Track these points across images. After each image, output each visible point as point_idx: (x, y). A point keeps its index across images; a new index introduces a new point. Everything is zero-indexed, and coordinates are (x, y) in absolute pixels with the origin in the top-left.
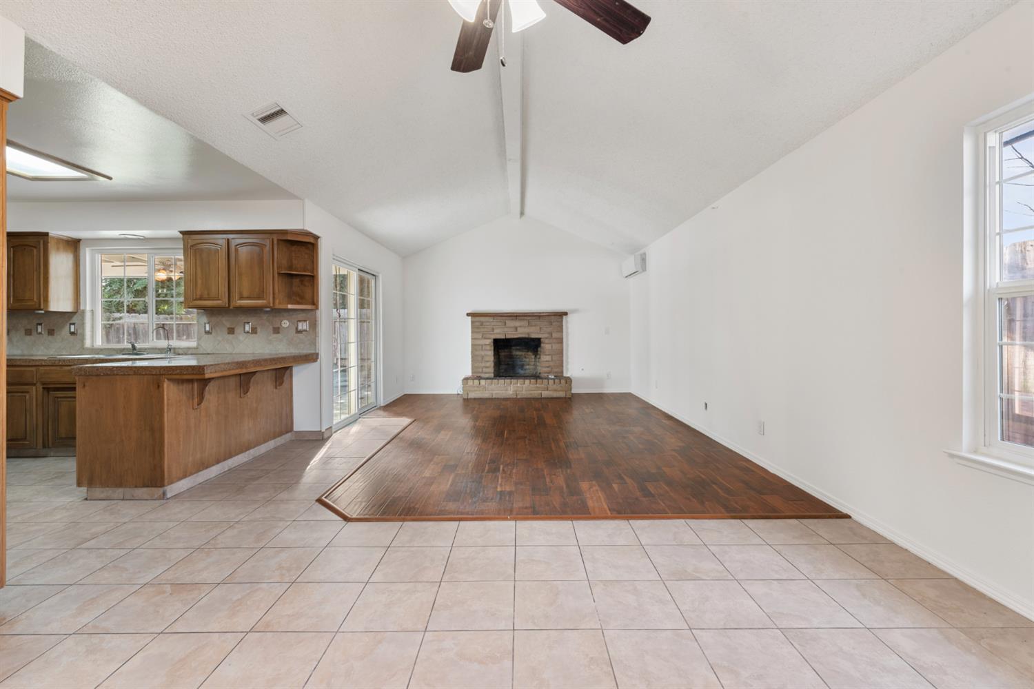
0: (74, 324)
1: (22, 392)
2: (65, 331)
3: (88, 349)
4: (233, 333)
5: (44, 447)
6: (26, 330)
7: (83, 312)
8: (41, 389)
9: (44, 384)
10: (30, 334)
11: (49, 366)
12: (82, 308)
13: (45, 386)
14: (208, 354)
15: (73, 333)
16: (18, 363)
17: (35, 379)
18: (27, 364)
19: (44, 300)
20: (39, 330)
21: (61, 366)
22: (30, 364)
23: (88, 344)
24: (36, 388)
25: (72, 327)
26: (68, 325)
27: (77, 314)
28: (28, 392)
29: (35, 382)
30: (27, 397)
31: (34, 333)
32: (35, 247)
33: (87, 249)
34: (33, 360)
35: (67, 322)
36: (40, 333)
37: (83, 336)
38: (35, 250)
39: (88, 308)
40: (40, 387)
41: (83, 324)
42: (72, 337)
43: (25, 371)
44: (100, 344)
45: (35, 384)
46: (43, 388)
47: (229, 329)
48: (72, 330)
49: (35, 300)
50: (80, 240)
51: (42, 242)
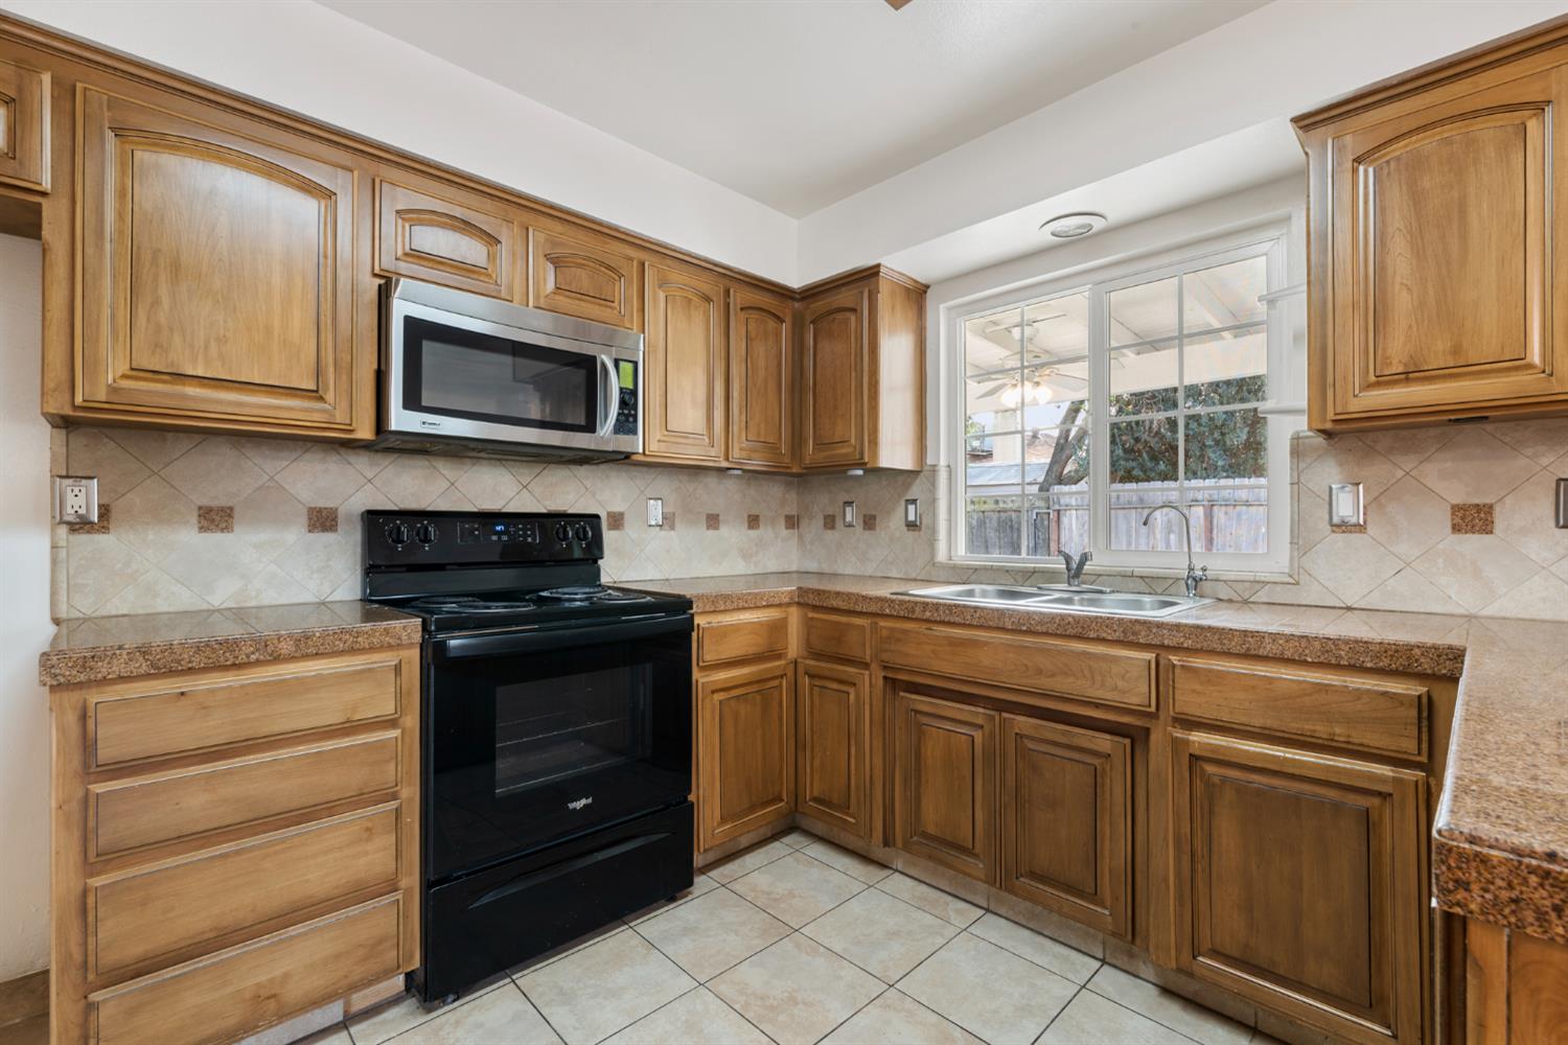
0: (914, 501)
1: (841, 682)
2: (895, 522)
3: (943, 567)
4: (1487, 527)
5: (886, 844)
6: (826, 517)
7: (934, 469)
8: (881, 682)
9: (885, 668)
10: (833, 527)
11: (898, 617)
12: (930, 461)
13: (890, 675)
14: (1349, 609)
15: (912, 526)
16: (835, 603)
17: (868, 652)
18: (851, 607)
19: (870, 442)
20: (849, 518)
21: (927, 621)
22: (858, 609)
23: (941, 556)
24: (870, 675)
25: (911, 508)
26: (903, 503)
27: (922, 474)
28: (855, 685)
29: (868, 659)
30: (852, 697)
31: (839, 523)
32: (854, 310)
33: (941, 306)
34: (865, 598)
35: (900, 497)
36: (850, 525)
37: (934, 530)
38: (853, 318)
39: (943, 462)
40: (879, 675)
41: (934, 501)
42: (911, 535)
43: (847, 624)
44: (963, 553)
45: (866, 666)
46: (885, 678)
47: (1456, 509)
48: (911, 517)
49: (853, 441)
50: (928, 287)
51: (866, 294)
